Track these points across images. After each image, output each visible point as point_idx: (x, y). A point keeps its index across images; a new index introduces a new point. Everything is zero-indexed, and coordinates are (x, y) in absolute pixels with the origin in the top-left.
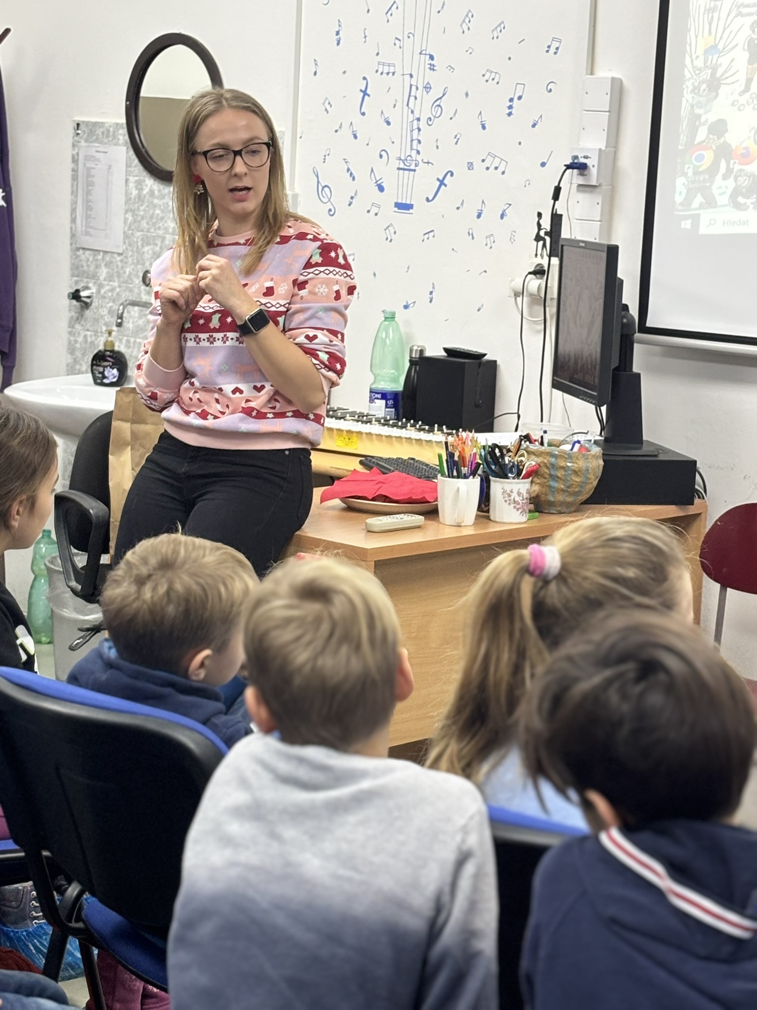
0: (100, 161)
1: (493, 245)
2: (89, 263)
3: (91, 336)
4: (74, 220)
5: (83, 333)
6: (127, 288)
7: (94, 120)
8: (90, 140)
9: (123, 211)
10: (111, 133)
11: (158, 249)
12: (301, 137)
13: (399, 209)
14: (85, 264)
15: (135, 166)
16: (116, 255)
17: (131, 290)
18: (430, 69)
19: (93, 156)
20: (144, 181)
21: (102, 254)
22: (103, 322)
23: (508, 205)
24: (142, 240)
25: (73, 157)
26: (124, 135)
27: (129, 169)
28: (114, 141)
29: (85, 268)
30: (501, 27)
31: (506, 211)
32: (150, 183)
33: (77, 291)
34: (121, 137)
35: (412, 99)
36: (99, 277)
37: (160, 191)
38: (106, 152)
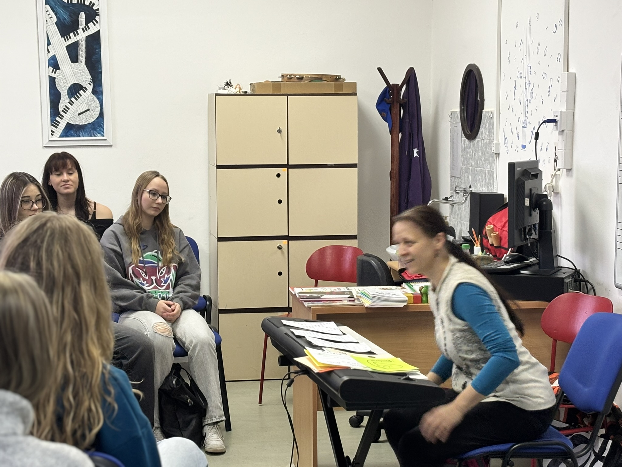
0: (455, 131)
1: (545, 165)
3: (454, 221)
4: (450, 162)
5: (452, 220)
7: (455, 110)
8: (454, 121)
9: (461, 156)
11: (468, 174)
12: (501, 113)
13: (522, 148)
14: (453, 184)
16: (459, 179)
18: (530, 73)
19: (454, 129)
20: (465, 140)
21: (456, 178)
23: (548, 144)
24: (465, 170)
25: (450, 130)
28: (459, 120)
29: (453, 186)
30: (546, 49)
31: (548, 147)
32: (467, 141)
35: (526, 90)
38: (457, 127)
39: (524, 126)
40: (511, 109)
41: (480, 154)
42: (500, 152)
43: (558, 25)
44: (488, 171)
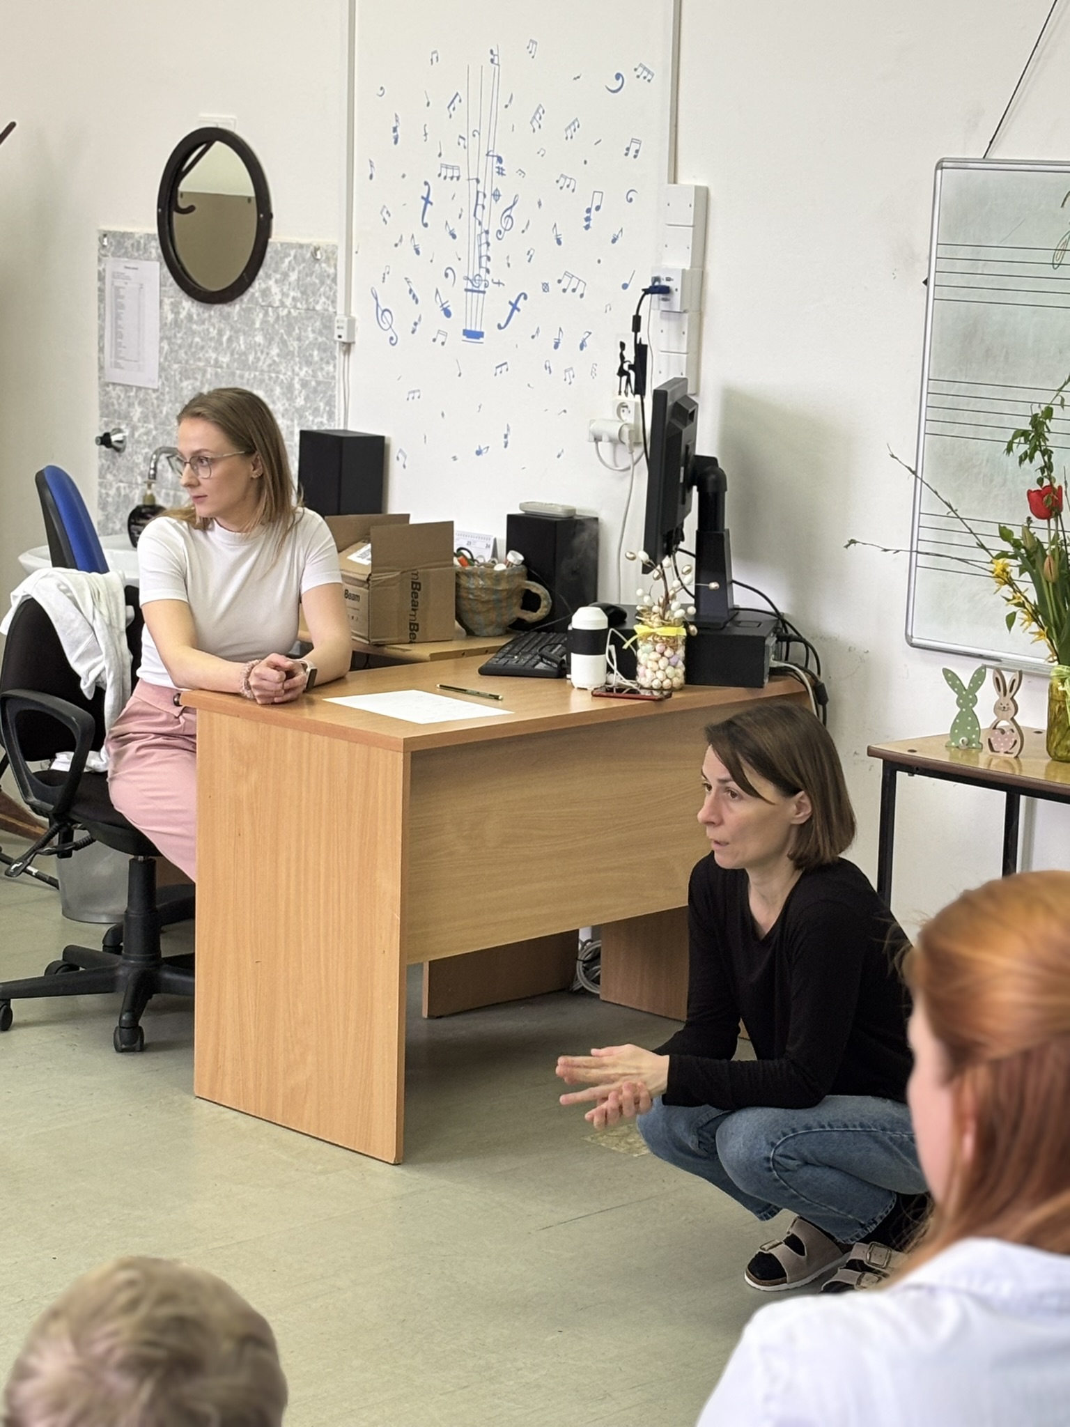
0: (130, 279)
1: (572, 380)
2: (120, 401)
3: (125, 488)
4: (101, 350)
5: (115, 486)
6: (164, 430)
7: (122, 229)
8: (119, 254)
9: (158, 339)
10: (142, 246)
11: (198, 384)
12: (357, 252)
13: (468, 337)
14: (115, 402)
15: (171, 285)
16: (150, 391)
17: (169, 434)
18: (498, 173)
19: (123, 274)
20: (181, 303)
21: (134, 389)
22: (138, 471)
23: (587, 334)
24: (180, 373)
25: (99, 273)
26: (157, 248)
27: (163, 288)
28: (146, 255)
29: (116, 407)
30: (574, 125)
31: (587, 341)
32: (188, 306)
33: (107, 436)
34: (153, 251)
35: (479, 208)
36: (132, 418)
37: (198, 315)
38: (136, 269)
39: (470, 287)
40: (407, 247)
41: (259, 339)
42: (357, 339)
43: (628, 76)
44: (301, 380)
